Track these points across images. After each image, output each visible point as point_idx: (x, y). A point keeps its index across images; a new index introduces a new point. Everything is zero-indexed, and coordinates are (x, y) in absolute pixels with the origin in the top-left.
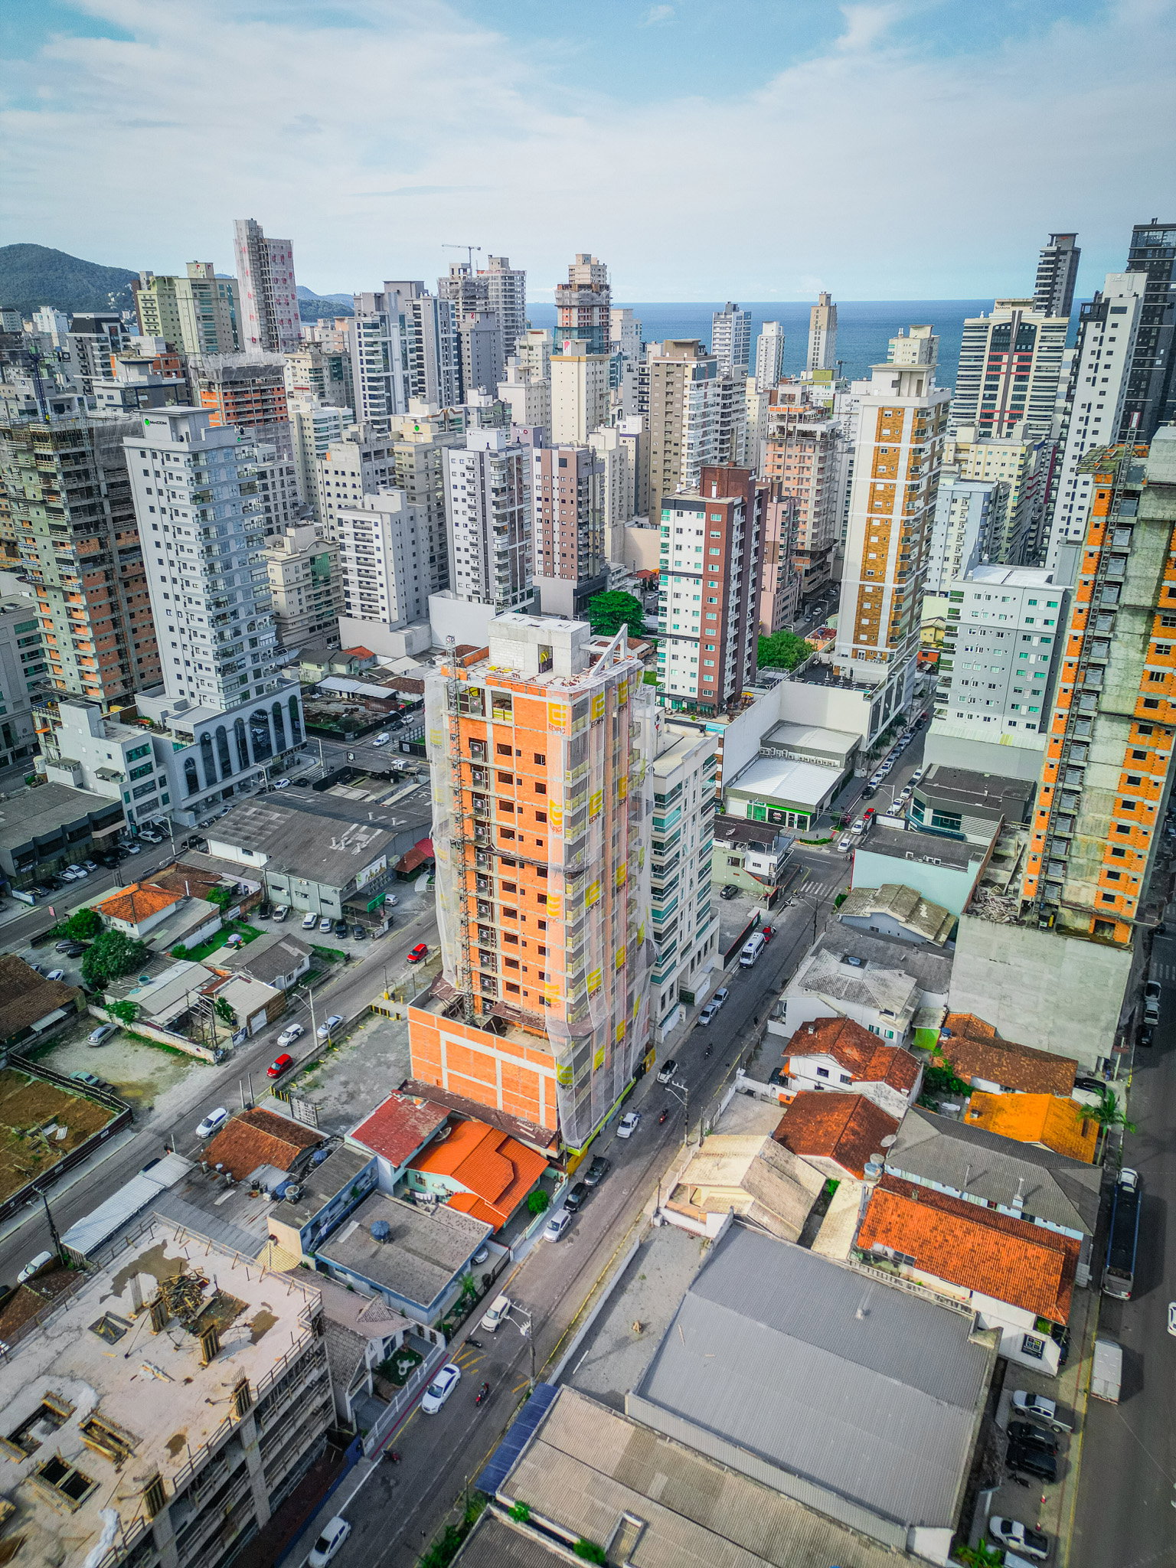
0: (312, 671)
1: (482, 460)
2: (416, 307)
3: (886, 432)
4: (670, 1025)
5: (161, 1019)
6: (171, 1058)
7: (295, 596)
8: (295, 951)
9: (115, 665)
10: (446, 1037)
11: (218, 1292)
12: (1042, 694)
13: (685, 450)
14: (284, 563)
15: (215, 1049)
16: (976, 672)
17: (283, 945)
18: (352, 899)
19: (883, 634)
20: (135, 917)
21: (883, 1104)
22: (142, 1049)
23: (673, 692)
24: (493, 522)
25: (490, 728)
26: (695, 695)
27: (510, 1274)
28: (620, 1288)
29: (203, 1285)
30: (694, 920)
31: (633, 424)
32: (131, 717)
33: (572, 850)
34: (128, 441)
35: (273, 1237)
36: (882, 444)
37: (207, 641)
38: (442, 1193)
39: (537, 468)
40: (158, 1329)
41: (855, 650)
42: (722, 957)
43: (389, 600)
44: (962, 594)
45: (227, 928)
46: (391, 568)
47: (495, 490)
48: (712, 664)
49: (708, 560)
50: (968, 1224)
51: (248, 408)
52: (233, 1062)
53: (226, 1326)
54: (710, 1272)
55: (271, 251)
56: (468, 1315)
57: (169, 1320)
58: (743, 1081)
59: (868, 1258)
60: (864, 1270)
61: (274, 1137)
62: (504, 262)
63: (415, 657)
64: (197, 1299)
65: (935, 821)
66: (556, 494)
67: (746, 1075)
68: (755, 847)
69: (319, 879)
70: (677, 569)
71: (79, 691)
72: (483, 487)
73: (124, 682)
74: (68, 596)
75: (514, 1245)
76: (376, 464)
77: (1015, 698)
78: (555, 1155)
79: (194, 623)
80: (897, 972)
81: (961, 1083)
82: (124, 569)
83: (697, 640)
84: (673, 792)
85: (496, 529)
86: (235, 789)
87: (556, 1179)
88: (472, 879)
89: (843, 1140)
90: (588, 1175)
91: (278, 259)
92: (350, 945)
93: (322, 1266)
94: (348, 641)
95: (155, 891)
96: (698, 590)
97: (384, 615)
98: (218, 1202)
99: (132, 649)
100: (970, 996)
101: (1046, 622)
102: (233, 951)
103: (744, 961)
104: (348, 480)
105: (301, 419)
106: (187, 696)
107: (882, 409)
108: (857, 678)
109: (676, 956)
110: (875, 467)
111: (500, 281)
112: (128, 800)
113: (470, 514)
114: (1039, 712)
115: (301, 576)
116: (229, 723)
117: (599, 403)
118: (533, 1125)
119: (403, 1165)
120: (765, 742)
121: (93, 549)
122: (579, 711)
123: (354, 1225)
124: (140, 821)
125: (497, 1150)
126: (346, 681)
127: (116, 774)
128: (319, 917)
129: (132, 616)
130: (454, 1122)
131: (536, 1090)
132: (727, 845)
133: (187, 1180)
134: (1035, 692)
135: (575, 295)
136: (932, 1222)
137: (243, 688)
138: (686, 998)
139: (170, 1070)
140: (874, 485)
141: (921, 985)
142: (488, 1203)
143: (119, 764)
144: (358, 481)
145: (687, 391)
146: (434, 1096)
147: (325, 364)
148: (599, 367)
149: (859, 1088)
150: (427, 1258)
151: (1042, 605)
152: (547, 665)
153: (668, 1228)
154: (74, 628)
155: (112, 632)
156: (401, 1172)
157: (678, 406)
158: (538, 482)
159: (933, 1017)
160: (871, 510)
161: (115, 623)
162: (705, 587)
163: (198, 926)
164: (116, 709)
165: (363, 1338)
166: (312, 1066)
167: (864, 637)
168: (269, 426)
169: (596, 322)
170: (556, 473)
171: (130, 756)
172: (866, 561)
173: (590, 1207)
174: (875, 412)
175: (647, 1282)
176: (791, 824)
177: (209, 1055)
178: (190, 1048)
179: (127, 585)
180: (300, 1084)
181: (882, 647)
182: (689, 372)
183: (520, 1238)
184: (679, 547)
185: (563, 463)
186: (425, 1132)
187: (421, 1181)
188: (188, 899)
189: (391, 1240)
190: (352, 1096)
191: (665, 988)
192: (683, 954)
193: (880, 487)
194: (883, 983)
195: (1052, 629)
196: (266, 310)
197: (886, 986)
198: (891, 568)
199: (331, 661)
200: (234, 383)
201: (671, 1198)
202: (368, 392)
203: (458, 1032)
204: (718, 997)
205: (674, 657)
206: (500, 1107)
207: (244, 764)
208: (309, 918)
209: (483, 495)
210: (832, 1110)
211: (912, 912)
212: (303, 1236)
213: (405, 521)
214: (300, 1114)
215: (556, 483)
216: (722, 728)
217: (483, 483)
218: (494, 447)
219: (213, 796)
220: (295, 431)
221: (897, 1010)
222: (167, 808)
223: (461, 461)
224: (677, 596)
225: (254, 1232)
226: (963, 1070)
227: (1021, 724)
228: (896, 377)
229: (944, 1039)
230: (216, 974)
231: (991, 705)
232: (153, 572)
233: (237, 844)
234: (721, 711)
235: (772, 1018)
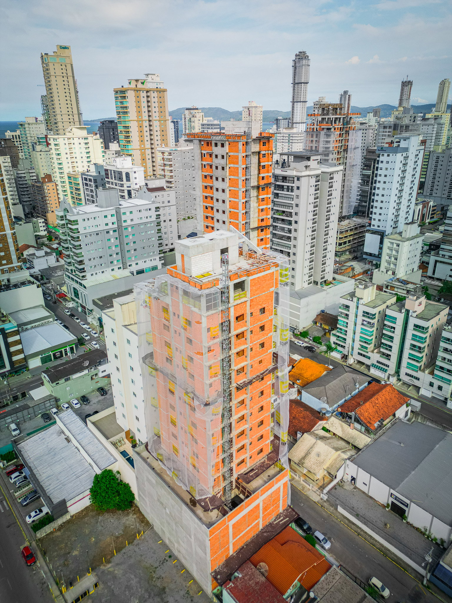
10: (232, 523)
12: (120, 254)
16: (93, 254)
19: (14, 257)
77: (110, 259)
101: (113, 224)
114: (121, 261)
131: (279, 496)
134: (117, 254)
151: (109, 217)
176: (66, 354)
181: (16, 264)
195: (116, 226)
227: (116, 268)
231: (103, 265)
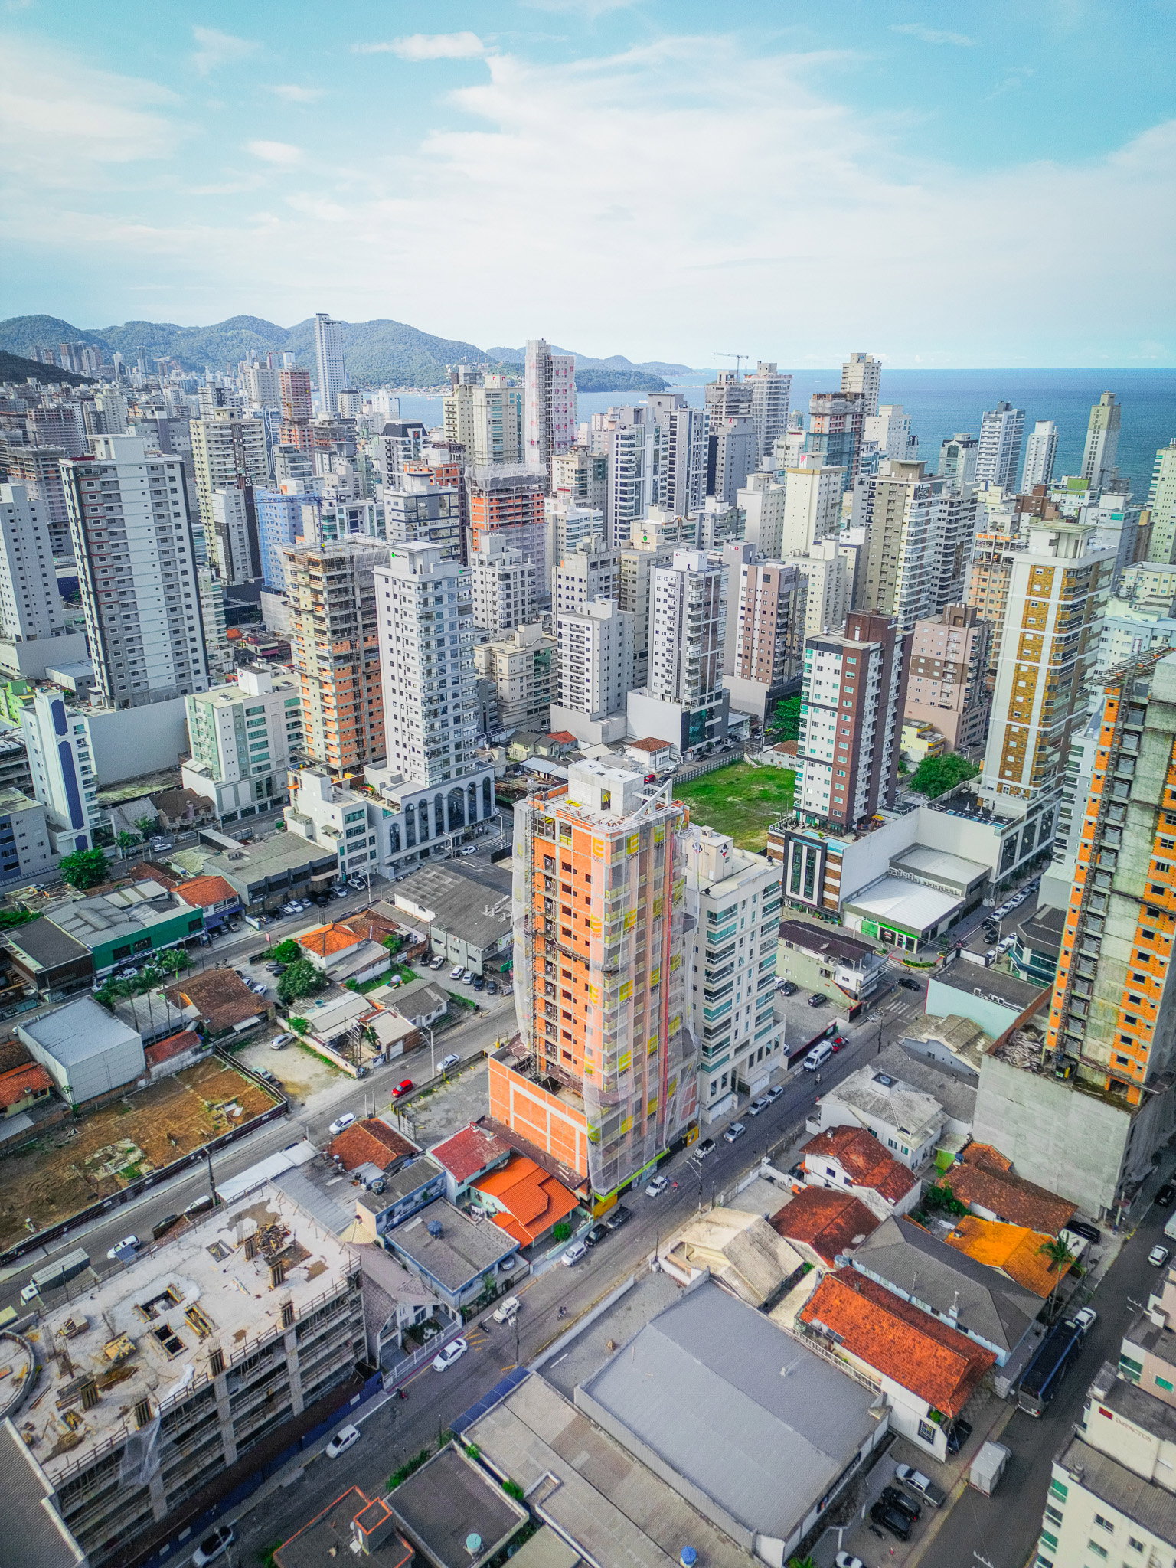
0: (519, 751)
1: (682, 580)
2: (673, 418)
3: (1037, 587)
4: (720, 1109)
5: (325, 1036)
6: (326, 1068)
7: (517, 684)
8: (435, 997)
9: (352, 741)
10: (514, 1086)
11: (294, 1242)
13: (901, 564)
14: (511, 656)
15: (359, 1067)
17: (428, 990)
18: (491, 959)
19: (1027, 772)
20: (324, 951)
21: (874, 1209)
22: (308, 1057)
23: (807, 808)
24: (687, 633)
25: (557, 850)
26: (826, 813)
27: (527, 1284)
28: (608, 1312)
29: (286, 1234)
30: (753, 1023)
31: (857, 535)
32: (359, 784)
33: (612, 952)
34: (377, 569)
35: (358, 1217)
36: (1032, 598)
37: (420, 730)
38: (492, 1210)
39: (744, 581)
40: (249, 1258)
41: (1000, 784)
42: (786, 1059)
43: (593, 695)
44: (1082, 749)
45: (394, 970)
46: (597, 667)
47: (691, 606)
48: (842, 788)
49: (843, 696)
50: (894, 1319)
51: (510, 511)
52: (370, 1079)
53: (293, 1265)
54: (673, 1313)
55: (555, 367)
56: (486, 1307)
57: (257, 1253)
58: (766, 1169)
59: (810, 1331)
60: (803, 1340)
61: (380, 1143)
62: (771, 367)
63: (608, 745)
64: (279, 1243)
65: (1033, 960)
66: (758, 605)
67: (770, 1164)
68: (846, 963)
69: (468, 939)
70: (816, 701)
71: (323, 759)
72: (681, 602)
73: (358, 755)
74: (322, 684)
75: (536, 1261)
76: (603, 572)
78: (586, 1198)
79: (412, 715)
80: (926, 1096)
81: (960, 1205)
82: (368, 665)
83: (830, 764)
84: (725, 912)
85: (690, 639)
86: (432, 850)
87: (585, 1218)
88: (540, 964)
89: (826, 1232)
90: (611, 1220)
91: (561, 373)
92: (483, 998)
93: (389, 1247)
94: (556, 726)
95: (346, 933)
96: (833, 721)
97: (588, 706)
98: (329, 1183)
99: (368, 728)
100: (991, 1129)
102: (391, 990)
103: (808, 1065)
104: (577, 585)
105: (556, 520)
106: (402, 772)
107: (1034, 567)
108: (999, 811)
109: (730, 1051)
110: (1025, 618)
111: (766, 385)
112: (342, 853)
113: (669, 624)
115: (524, 667)
116: (430, 798)
117: (830, 511)
118: (570, 1170)
119: (468, 1180)
120: (894, 862)
121: (345, 649)
122: (618, 846)
123: (419, 1220)
124: (350, 871)
125: (540, 1185)
126: (546, 762)
127: (336, 832)
128: (465, 970)
129: (370, 702)
130: (514, 1156)
131: (573, 1141)
132: (821, 957)
133: (312, 1163)
135: (828, 405)
136: (866, 1311)
137: (445, 769)
138: (742, 1089)
139: (324, 1077)
140: (1023, 634)
141: (948, 1109)
142: (522, 1225)
143: (339, 824)
144: (584, 586)
145: (907, 510)
146: (503, 1134)
147: (590, 465)
148: (833, 479)
149: (857, 1191)
150: (463, 1256)
152: (606, 805)
153: (662, 1275)
154: (324, 709)
155: (353, 714)
156: (464, 1188)
157: (898, 522)
158: (743, 594)
159: (955, 1142)
160: (1020, 656)
161: (356, 707)
162: (839, 718)
163: (372, 965)
164: (349, 776)
165: (395, 1301)
166: (427, 1092)
167: (1009, 773)
168: (526, 527)
169: (848, 427)
170: (759, 587)
171: (349, 819)
172: (1013, 702)
173: (606, 1245)
174: (1027, 570)
175: (631, 1313)
176: (900, 944)
177: (353, 1070)
178: (341, 1063)
179: (368, 677)
180: (415, 1105)
181: (1025, 784)
182: (911, 492)
183: (542, 1257)
184: (819, 683)
185: (767, 578)
186: (489, 1160)
187: (479, 1198)
188: (369, 941)
189: (442, 1237)
190: (449, 1122)
191: (716, 1075)
192: (737, 1051)
193: (1029, 637)
194: (910, 1104)
196: (546, 417)
197: (911, 1107)
198: (1037, 712)
199: (536, 744)
200: (500, 491)
201: (673, 1251)
202: (619, 495)
203: (522, 1084)
204: (771, 1093)
205: (810, 777)
206: (548, 1151)
207: (440, 830)
208: (456, 970)
209: (681, 609)
210: (827, 1205)
211: (968, 1044)
212: (379, 1220)
213: (614, 627)
214: (404, 1130)
215: (759, 596)
216: (846, 846)
217: (681, 598)
218: (695, 568)
219: (412, 856)
220: (549, 531)
221: (912, 1129)
222: (374, 862)
223: (665, 579)
224: (815, 724)
225: (348, 1211)
226: (965, 1195)
228: (1053, 536)
229: (957, 1163)
230: (374, 1006)
232: (386, 671)
233: (415, 901)
234: (849, 830)
235: (810, 1119)
